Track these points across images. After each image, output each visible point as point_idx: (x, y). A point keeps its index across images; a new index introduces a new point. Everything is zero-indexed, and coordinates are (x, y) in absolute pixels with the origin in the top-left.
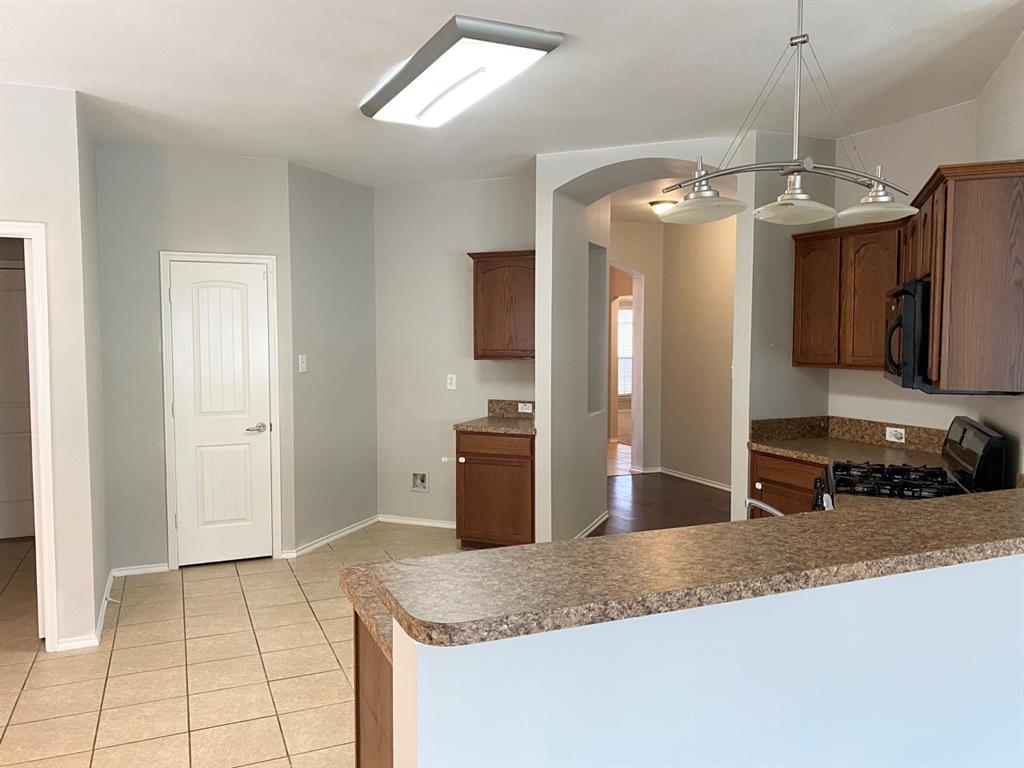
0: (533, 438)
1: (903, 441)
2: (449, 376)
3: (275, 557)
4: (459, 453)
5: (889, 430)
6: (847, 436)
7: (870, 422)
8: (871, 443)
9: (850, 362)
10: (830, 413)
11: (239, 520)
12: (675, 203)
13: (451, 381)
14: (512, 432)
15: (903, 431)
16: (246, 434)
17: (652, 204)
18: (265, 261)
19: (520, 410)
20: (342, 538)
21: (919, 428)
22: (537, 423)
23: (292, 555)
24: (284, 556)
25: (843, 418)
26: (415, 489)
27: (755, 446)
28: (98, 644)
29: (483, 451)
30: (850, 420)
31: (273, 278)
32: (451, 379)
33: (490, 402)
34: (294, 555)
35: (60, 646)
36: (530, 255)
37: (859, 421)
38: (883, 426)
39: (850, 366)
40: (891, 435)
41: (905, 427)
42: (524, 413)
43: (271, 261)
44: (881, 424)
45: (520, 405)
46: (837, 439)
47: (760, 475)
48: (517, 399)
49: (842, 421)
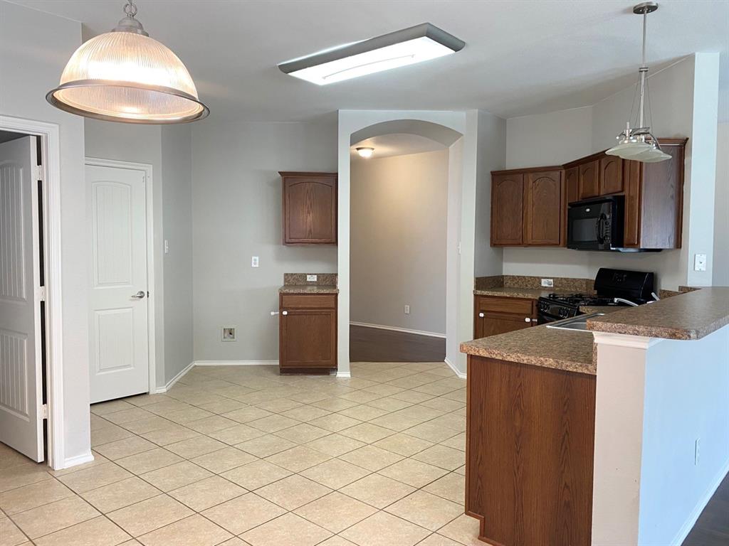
0: (337, 295)
1: (552, 286)
2: (253, 258)
3: (151, 393)
4: (282, 308)
5: (543, 280)
6: (516, 286)
7: (531, 277)
8: (532, 289)
9: (530, 242)
10: (504, 273)
11: (125, 366)
12: (373, 149)
13: (255, 261)
14: (322, 292)
15: (552, 280)
16: (131, 300)
17: (358, 149)
18: (145, 168)
19: (308, 280)
20: (182, 377)
21: (562, 278)
22: (339, 286)
23: (163, 390)
24: (158, 391)
25: (513, 276)
26: (225, 340)
27: (479, 292)
28: (93, 459)
29: (300, 306)
30: (518, 277)
31: (150, 181)
32: (255, 260)
33: (286, 275)
34: (165, 390)
35: (66, 464)
36: (335, 176)
37: (524, 277)
38: (539, 279)
39: (530, 245)
40: (544, 283)
41: (553, 278)
42: (311, 282)
43: (149, 169)
44: (538, 278)
45: (308, 276)
46: (509, 287)
47: (481, 309)
48: (306, 273)
49: (513, 278)
